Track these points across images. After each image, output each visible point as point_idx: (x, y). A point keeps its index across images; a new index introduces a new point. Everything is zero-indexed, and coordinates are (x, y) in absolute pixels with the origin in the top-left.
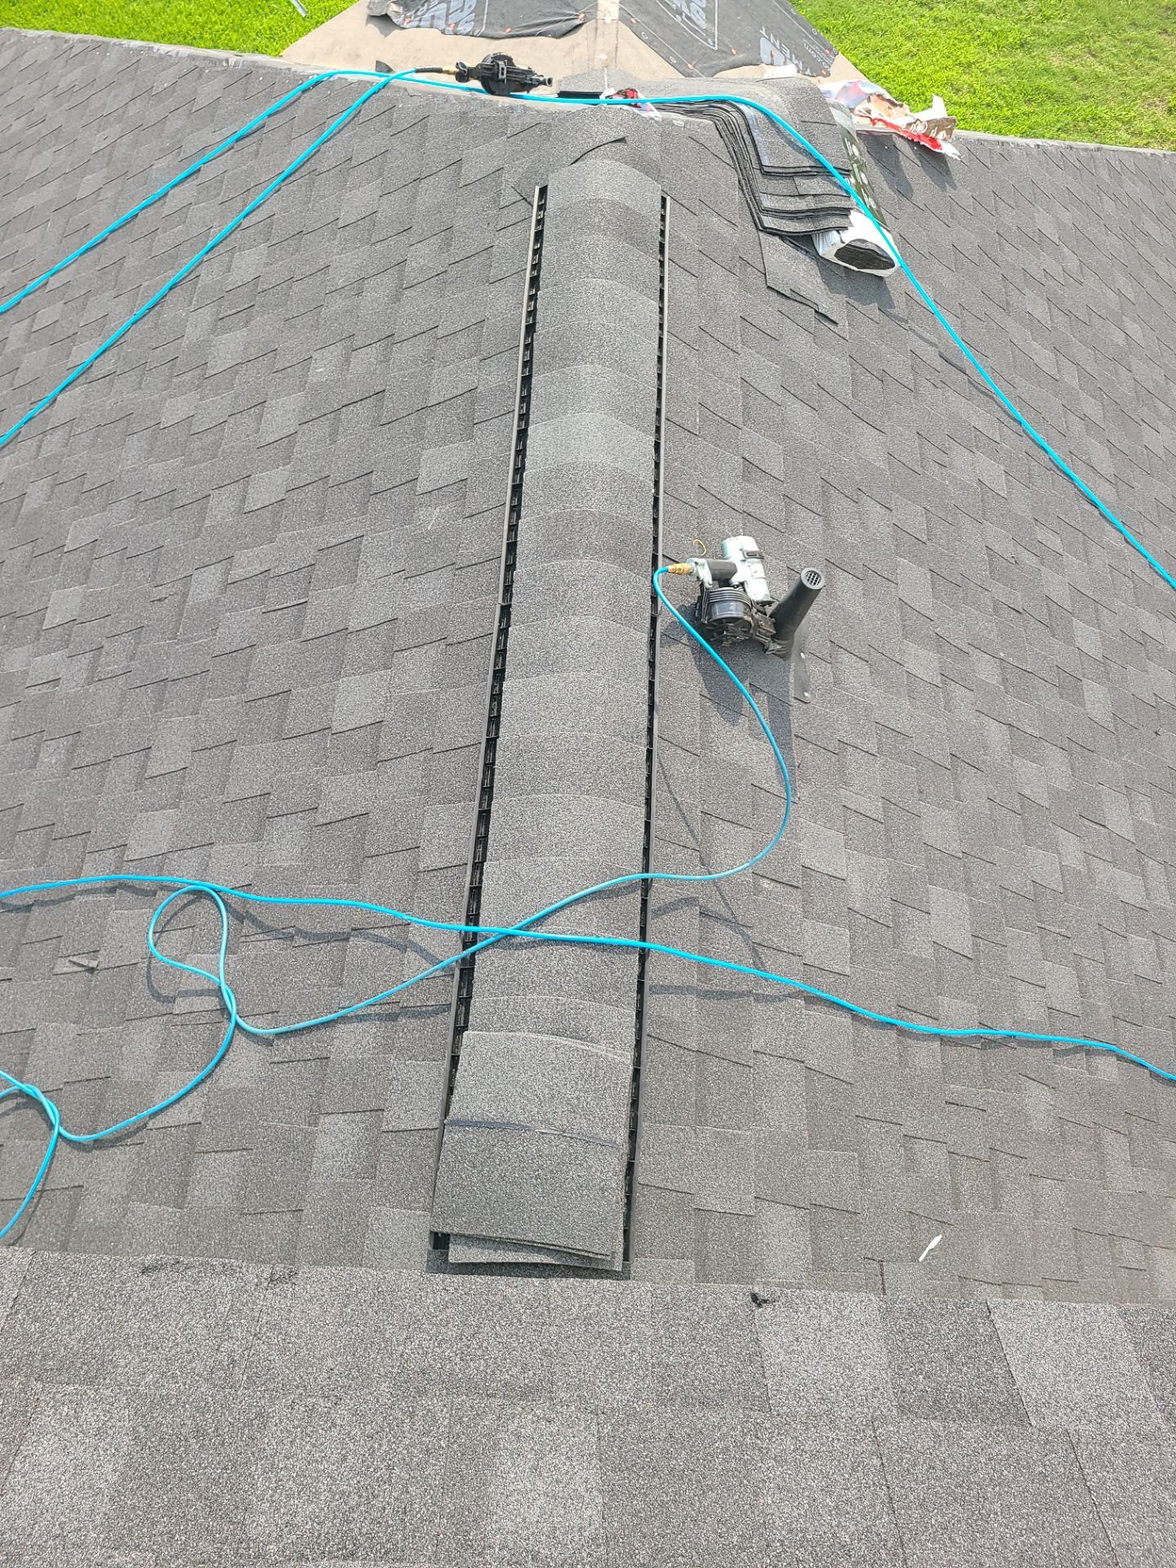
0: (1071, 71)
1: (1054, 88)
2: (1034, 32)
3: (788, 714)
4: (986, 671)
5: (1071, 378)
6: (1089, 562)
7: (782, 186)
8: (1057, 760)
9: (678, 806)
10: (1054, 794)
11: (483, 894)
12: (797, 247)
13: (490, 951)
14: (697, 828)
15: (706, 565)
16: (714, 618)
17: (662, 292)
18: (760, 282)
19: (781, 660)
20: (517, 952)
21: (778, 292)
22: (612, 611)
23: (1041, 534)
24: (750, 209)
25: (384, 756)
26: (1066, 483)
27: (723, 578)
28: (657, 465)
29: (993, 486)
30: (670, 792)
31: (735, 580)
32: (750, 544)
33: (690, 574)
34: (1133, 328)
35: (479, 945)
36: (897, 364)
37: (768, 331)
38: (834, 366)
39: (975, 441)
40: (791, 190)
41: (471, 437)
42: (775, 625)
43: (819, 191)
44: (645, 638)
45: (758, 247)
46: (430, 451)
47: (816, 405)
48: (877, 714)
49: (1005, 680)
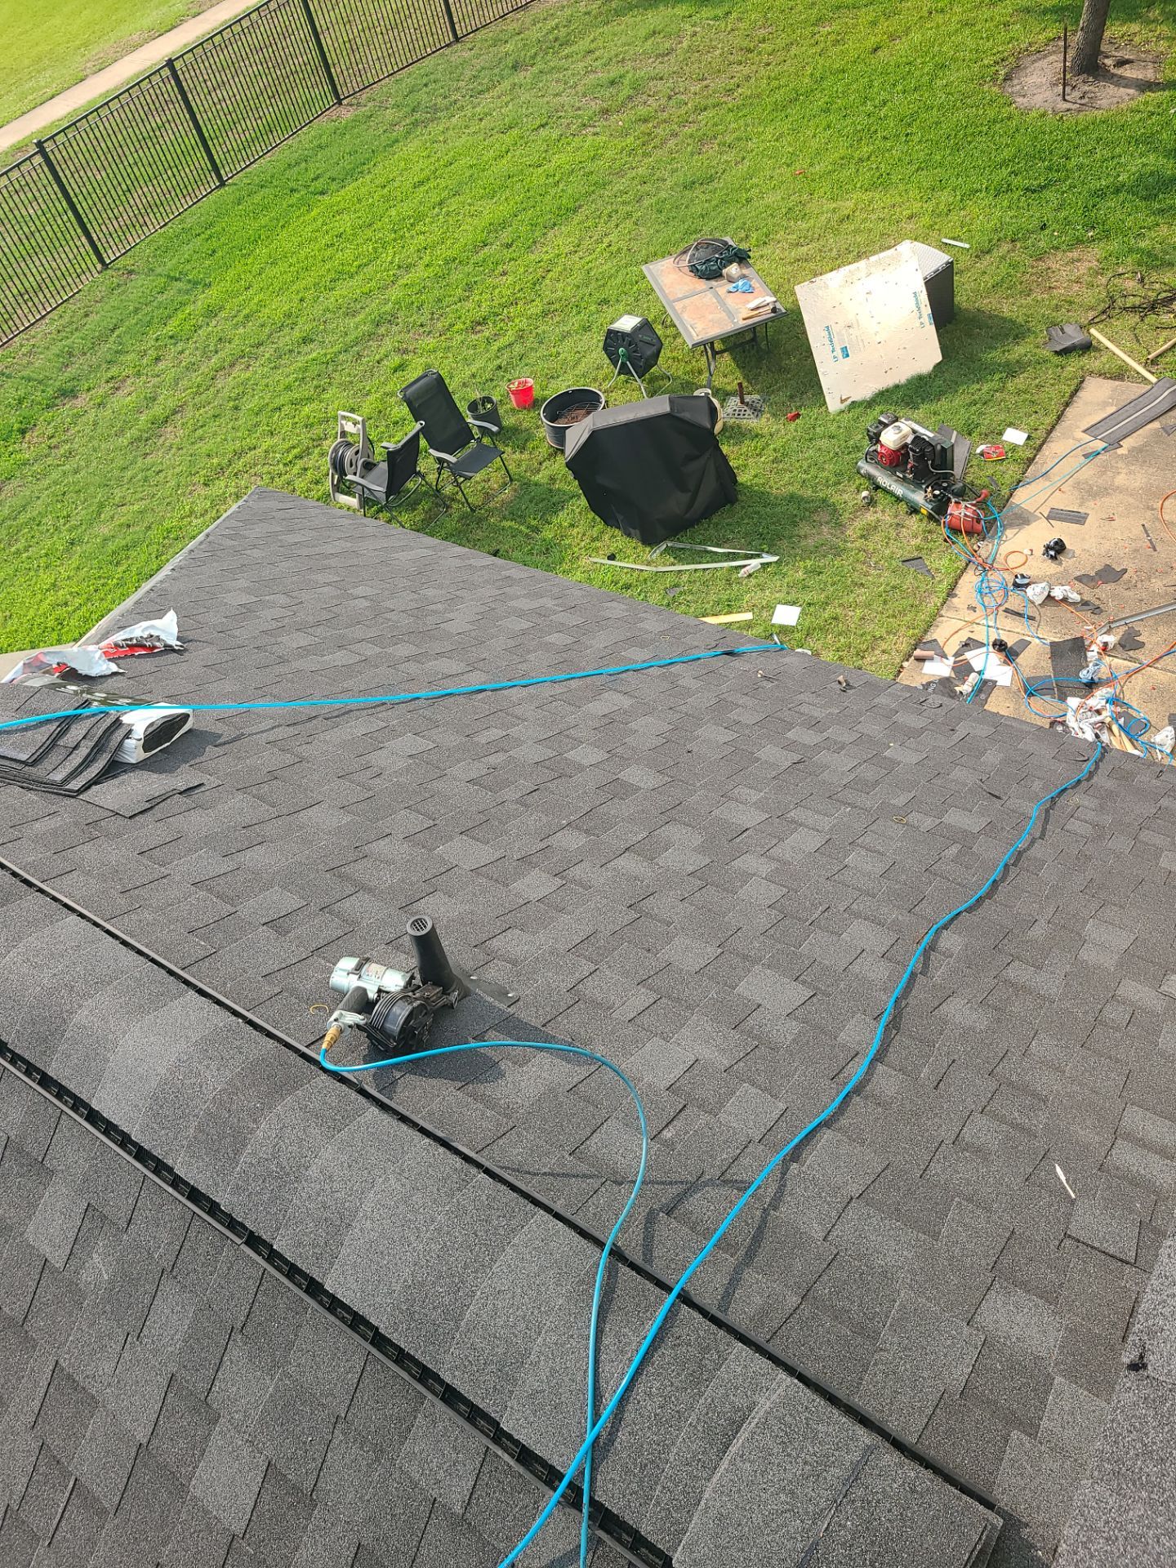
0: (121, 525)
1: (124, 543)
2: (70, 531)
3: (519, 1021)
4: (572, 841)
5: (370, 650)
6: (525, 720)
7: (54, 758)
8: (674, 832)
9: (552, 1174)
10: (701, 850)
11: (533, 1448)
12: (114, 777)
13: (599, 1477)
14: (584, 1168)
15: (343, 1012)
16: (396, 1034)
17: (66, 906)
18: (120, 821)
19: (467, 999)
20: (616, 1444)
21: (141, 813)
22: (329, 1127)
23: (482, 739)
24: (53, 793)
25: (308, 1485)
26: (452, 700)
27: (364, 1004)
28: (218, 1002)
29: (420, 749)
30: (535, 1174)
31: (372, 995)
32: (349, 963)
33: (341, 1031)
34: (360, 591)
35: (586, 1487)
36: (272, 759)
37: (167, 840)
38: (237, 807)
39: (375, 741)
40: (64, 752)
41: (52, 1173)
42: (436, 984)
43: (84, 732)
44: (374, 1110)
45: (90, 806)
46: (31, 1228)
47: (260, 839)
48: (562, 947)
49: (587, 832)
